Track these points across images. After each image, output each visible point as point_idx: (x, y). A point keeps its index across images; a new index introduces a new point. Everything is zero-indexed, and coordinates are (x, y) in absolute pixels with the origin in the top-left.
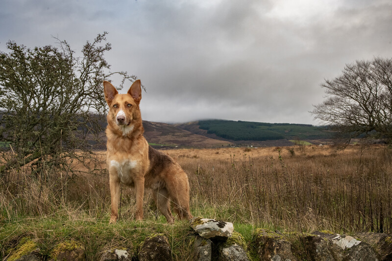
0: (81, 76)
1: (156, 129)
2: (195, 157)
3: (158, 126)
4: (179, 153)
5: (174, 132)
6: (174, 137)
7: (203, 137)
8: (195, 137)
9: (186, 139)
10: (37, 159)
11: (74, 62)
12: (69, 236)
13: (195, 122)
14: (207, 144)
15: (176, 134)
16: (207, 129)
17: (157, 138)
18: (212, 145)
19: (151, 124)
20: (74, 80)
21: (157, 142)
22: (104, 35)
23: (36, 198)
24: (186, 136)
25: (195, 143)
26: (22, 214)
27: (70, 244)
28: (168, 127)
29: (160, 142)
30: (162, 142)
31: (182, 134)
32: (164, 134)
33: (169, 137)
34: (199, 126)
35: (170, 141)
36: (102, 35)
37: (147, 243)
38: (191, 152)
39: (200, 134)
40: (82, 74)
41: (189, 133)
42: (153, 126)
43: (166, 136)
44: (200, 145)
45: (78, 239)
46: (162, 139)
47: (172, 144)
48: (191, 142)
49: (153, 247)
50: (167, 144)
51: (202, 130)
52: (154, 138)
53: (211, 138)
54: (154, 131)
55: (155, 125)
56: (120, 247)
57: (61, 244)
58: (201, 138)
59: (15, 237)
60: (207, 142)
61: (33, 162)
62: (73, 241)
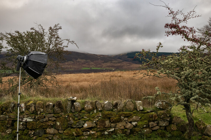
0: (48, 42)
1: (100, 59)
2: (120, 76)
3: (101, 57)
4: (111, 74)
5: (111, 61)
6: (112, 63)
7: (130, 63)
8: (125, 63)
9: (119, 64)
10: (30, 81)
11: (45, 34)
12: (40, 100)
13: (125, 54)
14: (133, 67)
15: (113, 62)
16: (133, 58)
17: (101, 64)
18: (136, 68)
19: (97, 56)
20: (45, 44)
21: (101, 67)
22: (58, 25)
23: (32, 93)
24: (119, 63)
25: (125, 67)
26: (29, 97)
27: (40, 102)
28: (108, 57)
29: (103, 67)
30: (104, 67)
31: (117, 61)
32: (106, 62)
33: (109, 64)
34: (127, 56)
35: (110, 66)
36: (57, 25)
37: (57, 102)
38: (119, 73)
39: (128, 61)
40: (49, 41)
41: (121, 60)
42: (99, 57)
43: (107, 63)
44: (129, 68)
45: (42, 101)
46: (104, 65)
47: (110, 68)
48: (123, 66)
49: (58, 102)
50: (107, 68)
51: (129, 59)
52: (99, 64)
53: (135, 63)
54: (99, 60)
55: (100, 56)
56: (51, 103)
57: (38, 102)
58: (129, 64)
59: (29, 100)
60: (133, 66)
61: (28, 83)
62: (41, 101)
